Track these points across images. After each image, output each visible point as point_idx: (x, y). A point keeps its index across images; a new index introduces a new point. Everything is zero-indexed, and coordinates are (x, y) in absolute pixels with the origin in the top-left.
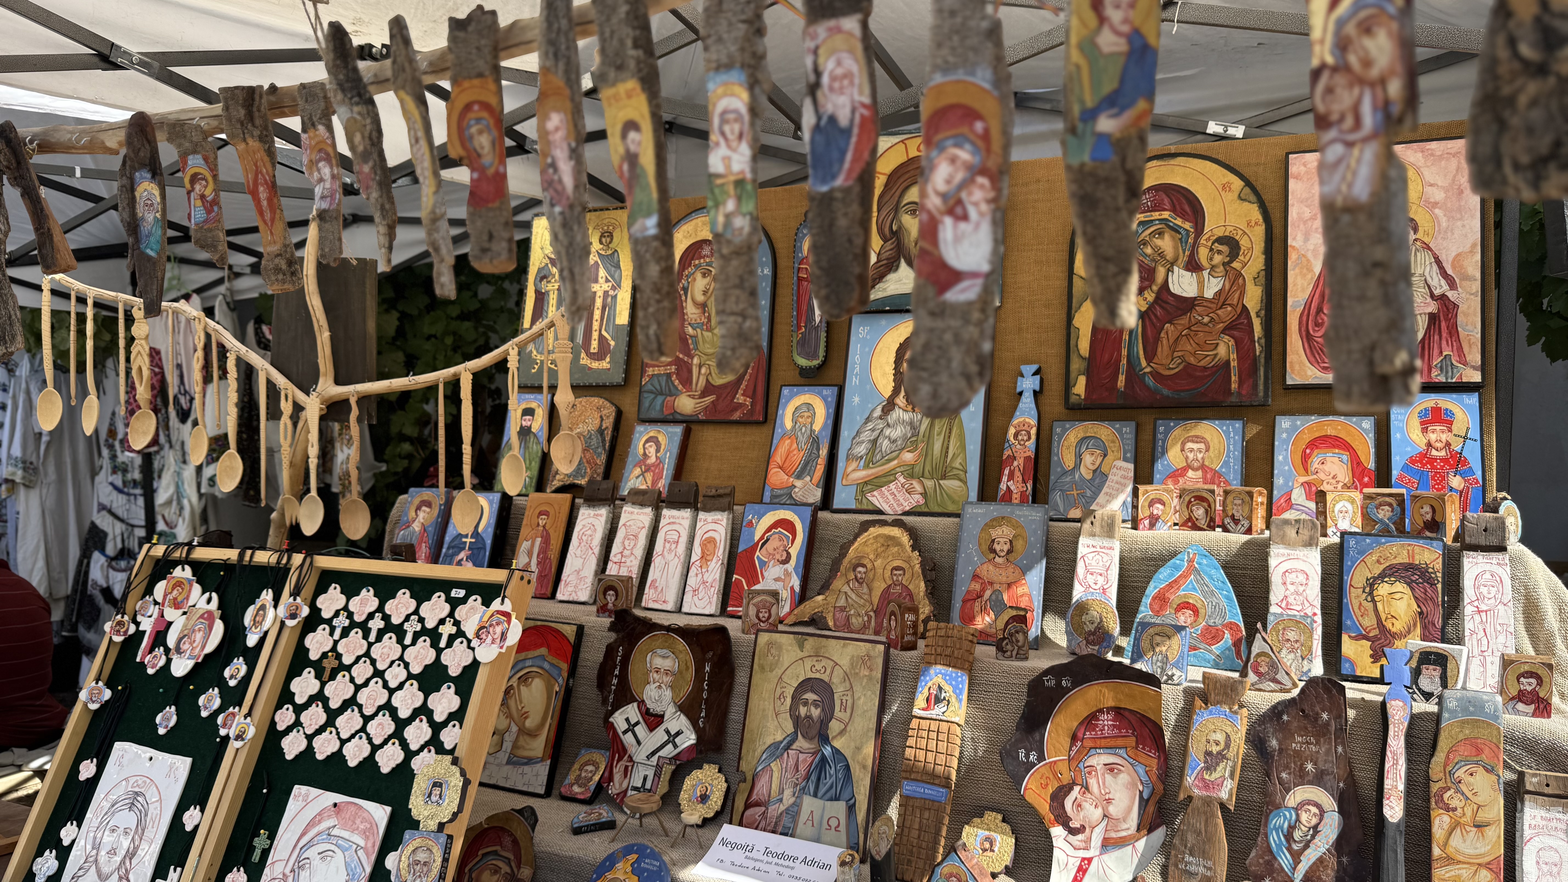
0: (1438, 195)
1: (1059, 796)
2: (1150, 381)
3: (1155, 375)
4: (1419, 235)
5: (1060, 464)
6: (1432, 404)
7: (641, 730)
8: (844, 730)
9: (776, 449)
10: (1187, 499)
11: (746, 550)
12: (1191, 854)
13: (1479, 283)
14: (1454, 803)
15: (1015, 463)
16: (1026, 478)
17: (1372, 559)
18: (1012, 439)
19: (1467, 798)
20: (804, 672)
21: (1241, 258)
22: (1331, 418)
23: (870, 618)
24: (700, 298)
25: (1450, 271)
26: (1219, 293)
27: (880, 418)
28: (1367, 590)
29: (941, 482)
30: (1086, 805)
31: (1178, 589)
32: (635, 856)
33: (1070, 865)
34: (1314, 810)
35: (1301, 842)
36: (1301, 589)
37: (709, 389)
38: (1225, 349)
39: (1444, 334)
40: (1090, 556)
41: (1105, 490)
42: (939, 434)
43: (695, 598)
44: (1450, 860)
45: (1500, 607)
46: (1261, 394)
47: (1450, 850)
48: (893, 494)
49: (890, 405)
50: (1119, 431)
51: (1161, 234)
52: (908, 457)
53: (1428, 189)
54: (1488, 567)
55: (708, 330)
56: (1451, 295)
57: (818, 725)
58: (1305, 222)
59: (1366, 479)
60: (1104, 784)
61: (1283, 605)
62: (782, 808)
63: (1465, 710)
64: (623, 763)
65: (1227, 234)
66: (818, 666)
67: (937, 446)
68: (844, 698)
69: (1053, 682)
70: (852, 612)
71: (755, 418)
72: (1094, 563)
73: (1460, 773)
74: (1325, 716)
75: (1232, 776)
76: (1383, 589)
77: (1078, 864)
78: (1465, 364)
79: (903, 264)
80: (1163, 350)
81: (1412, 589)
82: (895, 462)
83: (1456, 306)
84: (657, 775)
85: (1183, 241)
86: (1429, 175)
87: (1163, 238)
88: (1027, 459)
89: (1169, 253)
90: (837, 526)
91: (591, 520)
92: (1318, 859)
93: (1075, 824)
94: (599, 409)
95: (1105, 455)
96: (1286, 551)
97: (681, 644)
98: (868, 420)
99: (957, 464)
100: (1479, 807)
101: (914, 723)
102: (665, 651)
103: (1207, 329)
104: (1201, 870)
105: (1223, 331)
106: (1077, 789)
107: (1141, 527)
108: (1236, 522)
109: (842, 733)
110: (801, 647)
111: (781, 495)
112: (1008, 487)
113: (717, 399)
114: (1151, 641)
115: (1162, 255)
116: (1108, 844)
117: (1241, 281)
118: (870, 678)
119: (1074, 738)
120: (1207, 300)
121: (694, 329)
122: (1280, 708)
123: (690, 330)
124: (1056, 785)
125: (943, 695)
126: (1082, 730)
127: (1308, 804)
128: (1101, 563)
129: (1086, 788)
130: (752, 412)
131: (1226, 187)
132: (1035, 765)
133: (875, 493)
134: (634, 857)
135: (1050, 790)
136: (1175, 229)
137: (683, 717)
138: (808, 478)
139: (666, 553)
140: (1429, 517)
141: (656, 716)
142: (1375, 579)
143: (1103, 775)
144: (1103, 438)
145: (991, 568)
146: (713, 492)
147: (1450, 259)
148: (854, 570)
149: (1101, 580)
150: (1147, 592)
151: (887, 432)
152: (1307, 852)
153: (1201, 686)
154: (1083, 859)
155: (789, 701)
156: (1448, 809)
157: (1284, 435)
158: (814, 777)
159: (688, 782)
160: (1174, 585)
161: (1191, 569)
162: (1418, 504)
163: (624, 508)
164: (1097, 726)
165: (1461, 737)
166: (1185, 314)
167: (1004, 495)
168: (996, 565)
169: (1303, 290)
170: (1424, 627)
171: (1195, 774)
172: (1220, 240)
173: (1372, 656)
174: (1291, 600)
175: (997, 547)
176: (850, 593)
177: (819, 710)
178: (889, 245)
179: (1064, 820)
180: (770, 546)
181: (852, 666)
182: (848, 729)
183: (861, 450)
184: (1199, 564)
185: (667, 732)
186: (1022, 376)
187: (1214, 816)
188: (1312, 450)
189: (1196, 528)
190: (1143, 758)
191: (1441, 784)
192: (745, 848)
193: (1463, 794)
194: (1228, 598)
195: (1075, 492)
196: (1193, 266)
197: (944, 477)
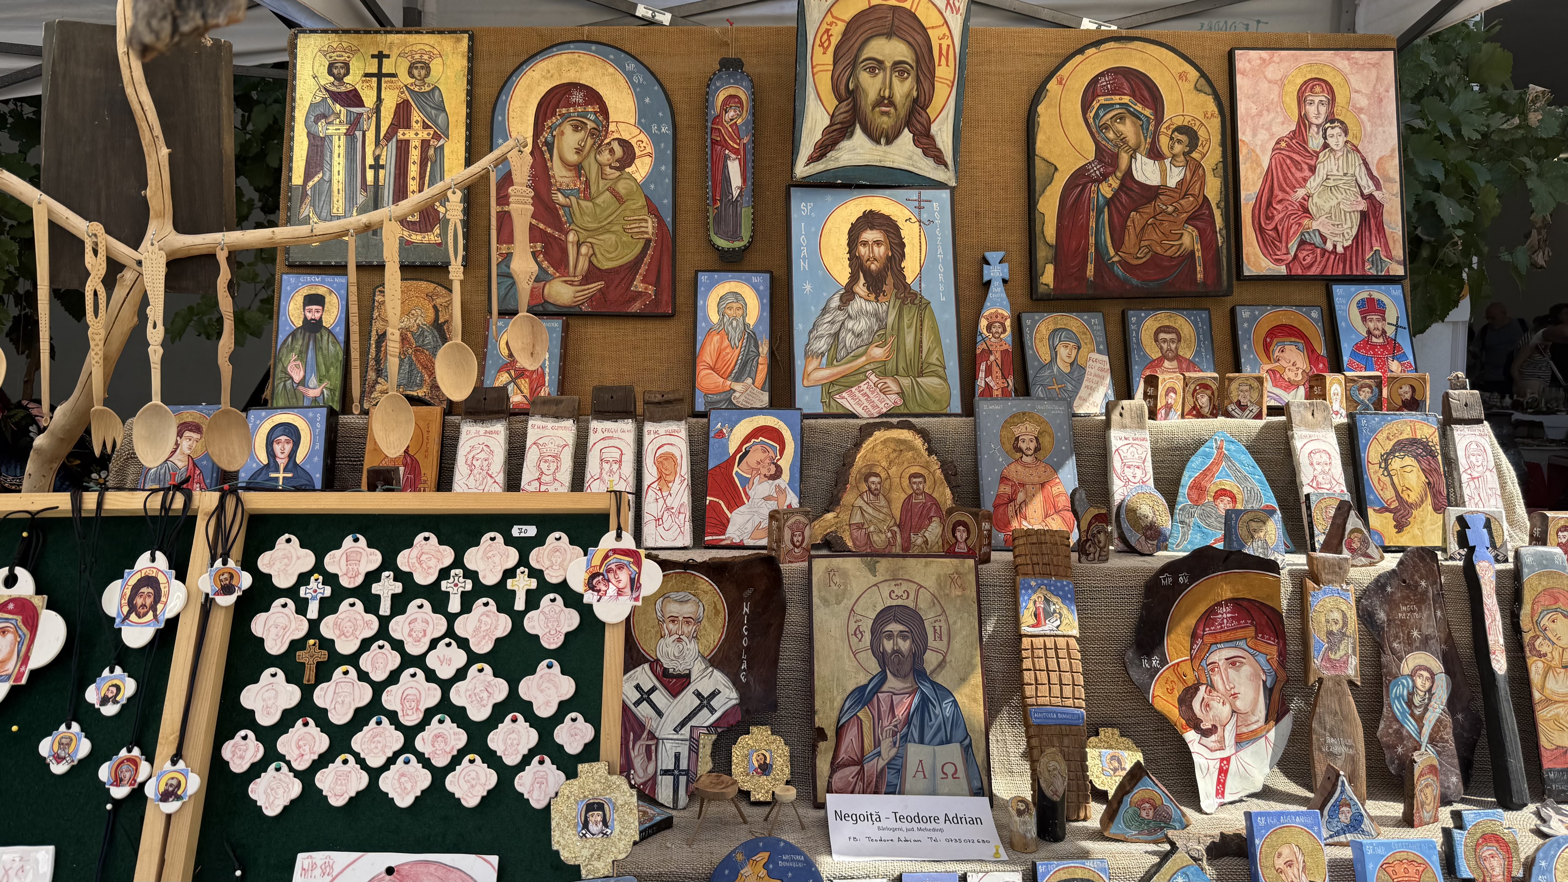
0: (1363, 102)
1: (1186, 699)
2: (1119, 270)
3: (1124, 264)
4: (1349, 138)
5: (1036, 358)
6: (1365, 295)
7: (660, 698)
8: (944, 660)
9: (702, 347)
10: (1193, 387)
11: (719, 466)
12: (1332, 736)
13: (1398, 185)
14: (1544, 649)
15: (992, 358)
16: (1006, 373)
17: (1382, 437)
18: (985, 331)
19: (1554, 643)
20: (882, 599)
21: (1200, 148)
22: (1284, 308)
23: (894, 534)
24: (573, 158)
25: (1375, 173)
26: (1181, 183)
27: (839, 308)
28: (1383, 465)
29: (919, 380)
30: (1214, 704)
31: (1213, 476)
32: (766, 855)
33: (1211, 769)
34: (1426, 674)
35: (1420, 707)
36: (1327, 468)
37: (593, 274)
38: (1189, 239)
39: (1374, 231)
40: (1125, 448)
41: (1085, 383)
42: (909, 327)
43: (660, 529)
44: (1549, 701)
45: (1488, 473)
46: (1225, 283)
47: (1547, 692)
48: (865, 394)
49: (848, 295)
50: (1088, 322)
51: (1122, 119)
52: (877, 352)
53: (1354, 95)
54: (1473, 438)
55: (586, 198)
56: (1377, 194)
57: (910, 660)
58: (1253, 118)
59: (1321, 366)
60: (1228, 679)
61: (1314, 485)
62: (882, 763)
63: (1540, 564)
64: (643, 742)
65: (1185, 123)
66: (899, 591)
67: (909, 339)
68: (937, 624)
69: (1170, 580)
70: (872, 529)
71: (661, 311)
72: (1129, 456)
73: (1545, 622)
74: (1423, 584)
75: (1354, 653)
76: (1396, 464)
77: (1218, 766)
78: (1391, 259)
79: (858, 131)
80: (1130, 239)
81: (1419, 462)
82: (864, 359)
83: (1381, 205)
84: (694, 749)
85: (1144, 128)
86: (1355, 81)
87: (1124, 124)
88: (1004, 353)
89: (1132, 140)
90: (826, 432)
91: (482, 439)
92: (1437, 721)
93: (1206, 725)
94: (430, 296)
95: (1079, 348)
96: (1307, 433)
97: (705, 583)
98: (825, 311)
99: (933, 359)
100: (1564, 649)
101: (1026, 642)
102: (682, 594)
103: (1171, 219)
104: (1344, 749)
105: (1188, 221)
106: (1203, 688)
107: (1159, 416)
108: (1242, 407)
109: (941, 665)
110: (873, 571)
111: (719, 402)
112: (986, 383)
113: (607, 286)
114: (1248, 527)
115: (1124, 140)
116: (1241, 740)
117: (1201, 171)
118: (964, 598)
119: (1194, 636)
120: (1170, 189)
121: (566, 196)
122: (1382, 581)
123: (560, 198)
124: (1182, 687)
125: (1053, 607)
126: (1201, 628)
127: (1420, 669)
128: (1136, 456)
129: (1211, 686)
130: (656, 302)
131: (1182, 76)
132: (1159, 670)
133: (844, 394)
134: (763, 857)
135: (1177, 694)
136: (1136, 115)
137: (717, 674)
138: (749, 381)
139: (605, 476)
140: (1408, 396)
141: (679, 676)
142: (1388, 454)
143: (1226, 670)
144: (1074, 329)
145: (1019, 468)
146: (659, 398)
147: (1375, 162)
148: (866, 481)
149: (1139, 473)
150: (1183, 482)
151: (850, 324)
152: (1427, 716)
153: (1307, 568)
154: (1222, 760)
155: (868, 637)
156: (1541, 655)
157: (1246, 325)
158: (916, 721)
159: (737, 752)
160: (1207, 473)
161: (1221, 456)
162: (1397, 385)
163: (530, 423)
164: (1215, 620)
165: (1540, 589)
166: (1149, 202)
167: (982, 392)
168: (1025, 465)
169: (1254, 184)
170: (1434, 496)
171: (1321, 655)
172: (1180, 129)
173: (1395, 527)
174: (1320, 479)
175: (1023, 446)
176: (865, 507)
177: (908, 642)
178: (844, 107)
179: (1195, 724)
180: (751, 459)
181: (940, 586)
182: (948, 659)
183: (821, 345)
184: (1228, 450)
185: (698, 695)
186: (988, 263)
187: (1344, 694)
188: (1272, 339)
189: (1200, 415)
190: (1263, 647)
191: (1531, 634)
192: (868, 817)
193: (1550, 640)
194: (1260, 482)
195: (1056, 387)
196: (1155, 154)
197: (921, 374)
